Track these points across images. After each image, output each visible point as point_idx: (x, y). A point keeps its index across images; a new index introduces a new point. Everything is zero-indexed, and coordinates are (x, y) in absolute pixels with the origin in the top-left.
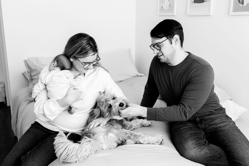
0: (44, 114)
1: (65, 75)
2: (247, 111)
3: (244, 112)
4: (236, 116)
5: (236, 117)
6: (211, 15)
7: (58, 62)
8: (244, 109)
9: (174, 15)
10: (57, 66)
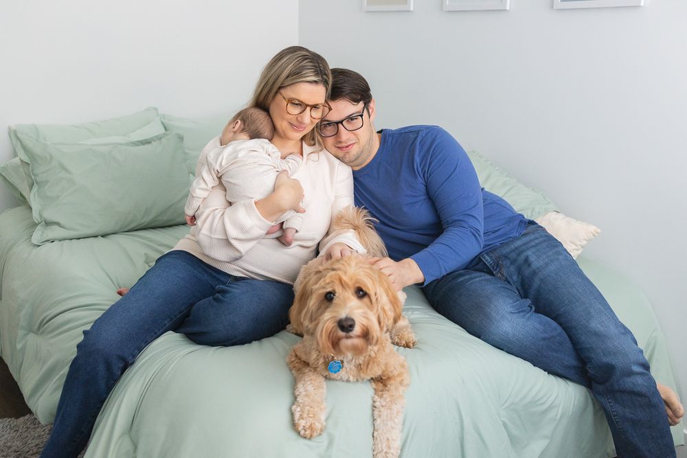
0: (228, 240)
1: (263, 148)
2: (599, 231)
3: (592, 235)
4: (577, 248)
5: (577, 250)
6: (508, 8)
7: (244, 121)
8: (593, 228)
9: (409, 11)
10: (243, 130)
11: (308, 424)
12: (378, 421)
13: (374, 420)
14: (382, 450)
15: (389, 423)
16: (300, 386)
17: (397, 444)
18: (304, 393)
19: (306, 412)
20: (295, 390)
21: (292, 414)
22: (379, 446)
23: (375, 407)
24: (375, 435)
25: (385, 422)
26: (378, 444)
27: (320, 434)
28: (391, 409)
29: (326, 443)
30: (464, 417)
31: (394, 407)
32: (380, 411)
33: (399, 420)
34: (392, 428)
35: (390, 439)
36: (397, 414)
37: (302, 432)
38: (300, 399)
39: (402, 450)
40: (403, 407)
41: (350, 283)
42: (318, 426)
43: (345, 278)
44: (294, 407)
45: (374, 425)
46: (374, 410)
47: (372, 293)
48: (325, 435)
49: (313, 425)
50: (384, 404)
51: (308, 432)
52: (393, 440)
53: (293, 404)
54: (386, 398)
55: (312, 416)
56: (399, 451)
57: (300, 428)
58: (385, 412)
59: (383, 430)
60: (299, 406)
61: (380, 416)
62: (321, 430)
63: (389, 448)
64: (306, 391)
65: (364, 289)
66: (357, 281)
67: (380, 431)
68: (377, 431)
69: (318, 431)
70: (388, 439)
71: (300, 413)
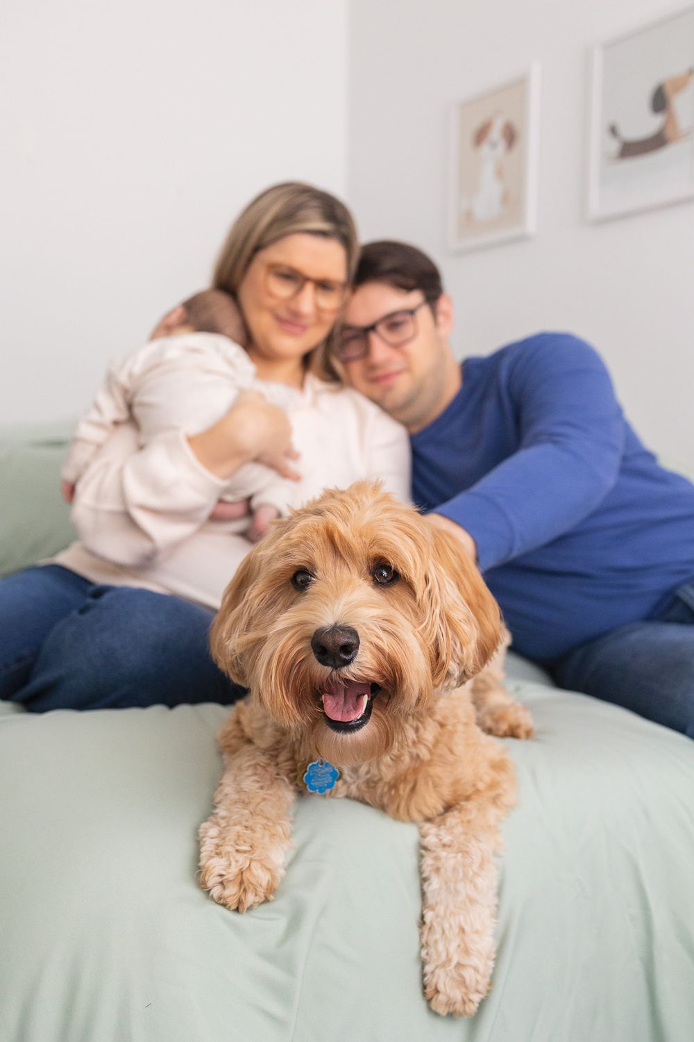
0: (128, 514)
11: (234, 870)
12: (434, 885)
13: (424, 880)
14: (449, 960)
15: (460, 886)
16: (228, 779)
17: (485, 944)
18: (236, 797)
19: (231, 836)
20: (215, 789)
21: (198, 843)
22: (441, 947)
23: (425, 848)
24: (428, 919)
25: (452, 886)
26: (436, 942)
27: (266, 901)
28: (465, 853)
29: (282, 923)
30: (652, 902)
31: (474, 847)
32: (437, 858)
33: (488, 881)
34: (472, 901)
35: (467, 928)
36: (481, 866)
37: (216, 891)
38: (221, 811)
39: (497, 960)
40: (496, 854)
41: (357, 544)
42: (261, 877)
43: (342, 528)
44: (204, 825)
45: (423, 894)
46: (422, 856)
47: (415, 575)
48: (281, 904)
49: (246, 875)
50: (447, 839)
51: (231, 892)
52: (477, 932)
53: (205, 820)
54: (452, 828)
55: (246, 848)
56: (491, 964)
57: (212, 881)
58: (449, 860)
59: (447, 907)
60: (217, 824)
61: (438, 870)
62: (271, 890)
63: (466, 951)
64: (239, 791)
65: (393, 562)
66: (374, 542)
67: (441, 909)
68: (433, 909)
69: (261, 892)
70: (462, 930)
71: (216, 841)
